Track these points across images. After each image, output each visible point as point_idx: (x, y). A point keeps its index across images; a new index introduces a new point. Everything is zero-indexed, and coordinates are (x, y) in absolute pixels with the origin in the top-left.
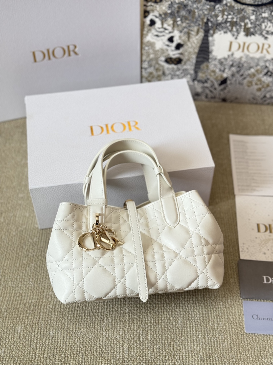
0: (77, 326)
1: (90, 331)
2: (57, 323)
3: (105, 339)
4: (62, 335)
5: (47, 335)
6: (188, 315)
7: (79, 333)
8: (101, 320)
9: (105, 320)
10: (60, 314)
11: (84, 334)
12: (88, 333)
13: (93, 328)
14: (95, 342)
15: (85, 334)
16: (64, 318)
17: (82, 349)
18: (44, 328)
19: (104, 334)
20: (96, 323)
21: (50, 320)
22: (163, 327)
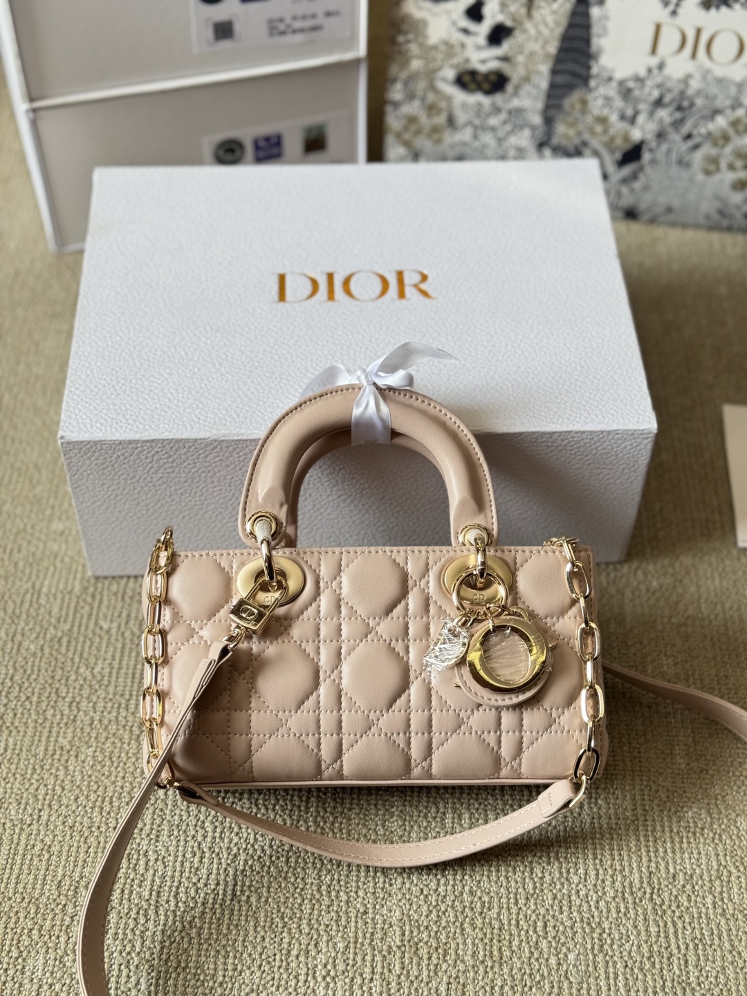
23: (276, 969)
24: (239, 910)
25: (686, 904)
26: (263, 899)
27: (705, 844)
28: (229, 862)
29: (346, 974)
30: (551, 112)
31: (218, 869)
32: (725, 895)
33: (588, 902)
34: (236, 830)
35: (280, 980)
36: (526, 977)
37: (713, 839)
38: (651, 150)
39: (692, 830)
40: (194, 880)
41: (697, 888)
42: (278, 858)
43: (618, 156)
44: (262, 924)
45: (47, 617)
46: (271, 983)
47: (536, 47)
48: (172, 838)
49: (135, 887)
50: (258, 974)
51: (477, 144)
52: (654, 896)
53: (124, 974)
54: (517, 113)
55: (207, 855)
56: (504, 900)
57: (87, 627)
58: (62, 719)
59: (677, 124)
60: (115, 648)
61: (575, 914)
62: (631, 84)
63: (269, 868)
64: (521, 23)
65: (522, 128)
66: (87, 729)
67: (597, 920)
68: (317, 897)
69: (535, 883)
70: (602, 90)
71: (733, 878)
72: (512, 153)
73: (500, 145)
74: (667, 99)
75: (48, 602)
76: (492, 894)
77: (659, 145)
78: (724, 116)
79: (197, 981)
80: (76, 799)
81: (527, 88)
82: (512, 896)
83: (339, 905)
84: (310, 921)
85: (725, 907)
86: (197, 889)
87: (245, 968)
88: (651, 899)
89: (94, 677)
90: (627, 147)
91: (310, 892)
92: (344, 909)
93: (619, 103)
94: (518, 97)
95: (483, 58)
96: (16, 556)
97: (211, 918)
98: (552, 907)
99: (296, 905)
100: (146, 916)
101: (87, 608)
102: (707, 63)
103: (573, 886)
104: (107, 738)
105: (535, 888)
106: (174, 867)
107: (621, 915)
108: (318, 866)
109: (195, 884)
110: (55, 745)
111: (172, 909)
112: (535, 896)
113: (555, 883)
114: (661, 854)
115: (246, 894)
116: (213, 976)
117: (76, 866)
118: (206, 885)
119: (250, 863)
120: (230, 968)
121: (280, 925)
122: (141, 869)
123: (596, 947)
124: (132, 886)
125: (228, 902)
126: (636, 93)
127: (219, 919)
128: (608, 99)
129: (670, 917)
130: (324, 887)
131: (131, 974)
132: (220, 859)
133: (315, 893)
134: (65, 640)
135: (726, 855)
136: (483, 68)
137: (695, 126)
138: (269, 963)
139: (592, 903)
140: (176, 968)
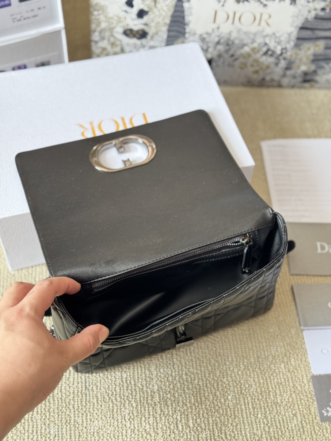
24: (89, 394)
26: (99, 388)
29: (138, 416)
35: (111, 423)
36: (212, 408)
44: (100, 399)
46: (107, 424)
47: (160, 20)
50: (101, 422)
56: (200, 376)
64: (151, 9)
67: (238, 380)
79: (75, 427)
81: (157, 37)
94: (153, 41)
95: (137, 25)
97: (78, 399)
116: (82, 424)
120: (89, 420)
121: (108, 399)
123: (239, 392)
127: (81, 399)
131: (47, 428)
136: (136, 29)
140: (66, 423)
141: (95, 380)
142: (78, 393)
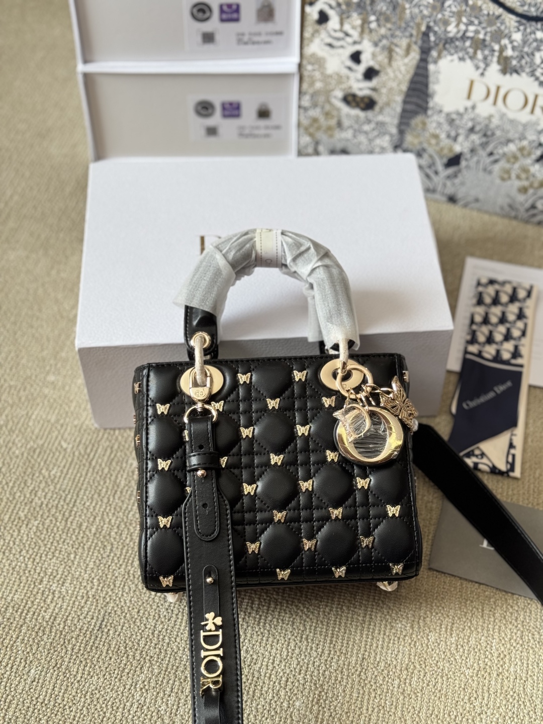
0: (87, 669)
1: (110, 684)
2: (49, 653)
3: (136, 706)
4: (54, 680)
5: (24, 674)
6: (320, 692)
7: (88, 684)
8: (137, 667)
9: (146, 669)
10: (60, 638)
11: (96, 689)
12: (104, 688)
13: (116, 680)
14: (115, 708)
15: (98, 687)
16: (65, 647)
17: (85, 718)
18: (21, 659)
19: (137, 697)
20: (127, 671)
21: (38, 644)
22: (259, 707)
23: (113, 679)
24: (101, 638)
25: (381, 682)
26: (117, 633)
27: (404, 646)
28: (103, 606)
29: (155, 689)
30: (403, 127)
31: (95, 609)
32: (408, 681)
33: (318, 670)
34: (112, 587)
35: (114, 686)
36: (265, 711)
37: (410, 644)
38: (466, 160)
39: (398, 636)
40: (79, 614)
41: (391, 673)
42: (133, 609)
43: (445, 160)
44: (112, 649)
45: (30, 434)
46: (109, 686)
47: (394, 85)
48: (72, 585)
49: (42, 612)
50: (102, 680)
51: (355, 141)
52: (362, 674)
53: (23, 665)
54: (381, 124)
55: (90, 600)
56: (266, 660)
57: (53, 444)
58: (24, 500)
59: (484, 145)
60: (67, 461)
61: (308, 676)
62: (454, 116)
63: (126, 614)
64: (385, 68)
65: (384, 134)
66: (38, 509)
67: (321, 682)
68: (151, 637)
69: (288, 652)
70: (435, 118)
71: (416, 672)
72: (377, 150)
73: (370, 143)
74: (477, 128)
75: (34, 424)
76: (259, 654)
77: (471, 157)
78: (515, 144)
79: (65, 677)
80: (20, 552)
81: (387, 110)
82: (272, 658)
83: (162, 645)
84: (142, 652)
85: (406, 689)
86: (79, 619)
87: (95, 674)
88: (359, 675)
89: (50, 476)
90: (451, 155)
91: (147, 633)
92: (165, 648)
93: (446, 127)
94: (383, 114)
95: (361, 88)
96: (22, 393)
97: (83, 640)
98: (295, 669)
99: (136, 640)
100: (44, 631)
101: (56, 433)
102: (504, 110)
103: (312, 658)
104: (48, 517)
105: (287, 656)
106: (69, 603)
107: (337, 682)
108: (157, 618)
109: (79, 616)
110: (16, 516)
111: (61, 629)
112: (286, 661)
113: (301, 655)
114: (374, 648)
115: (108, 628)
116: (75, 676)
117: (10, 593)
118: (85, 618)
119: (115, 609)
120: (86, 673)
121: (123, 652)
122: (48, 601)
123: (315, 700)
124: (40, 611)
125: (95, 631)
126: (457, 122)
127: (87, 641)
128: (439, 124)
129: (368, 688)
130: (156, 632)
131: (27, 665)
132: (98, 603)
133: (150, 634)
134: (38, 451)
135: (415, 655)
136: (360, 94)
137: (496, 148)
138: (110, 674)
139: (321, 672)
140: (54, 667)
141: (117, 621)
142: (86, 631)
